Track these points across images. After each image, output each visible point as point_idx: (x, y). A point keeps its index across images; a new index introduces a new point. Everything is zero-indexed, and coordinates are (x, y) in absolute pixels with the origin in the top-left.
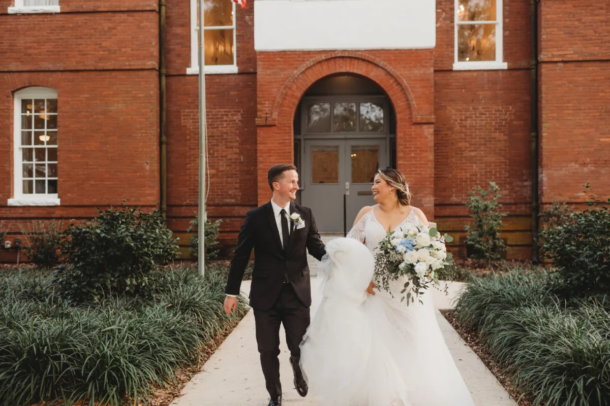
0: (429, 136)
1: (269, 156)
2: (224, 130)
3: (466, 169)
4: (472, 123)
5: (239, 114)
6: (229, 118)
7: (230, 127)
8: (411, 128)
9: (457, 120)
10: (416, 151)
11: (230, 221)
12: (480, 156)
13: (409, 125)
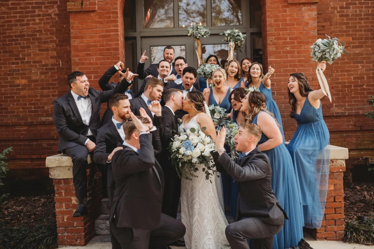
0: (311, 22)
1: (87, 55)
2: (37, 27)
3: (350, 71)
4: (356, 11)
5: (56, 5)
6: (42, 11)
7: (45, 23)
8: (285, 11)
9: (336, 8)
10: (294, 43)
11: (48, 145)
12: (366, 54)
13: (282, 7)
